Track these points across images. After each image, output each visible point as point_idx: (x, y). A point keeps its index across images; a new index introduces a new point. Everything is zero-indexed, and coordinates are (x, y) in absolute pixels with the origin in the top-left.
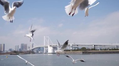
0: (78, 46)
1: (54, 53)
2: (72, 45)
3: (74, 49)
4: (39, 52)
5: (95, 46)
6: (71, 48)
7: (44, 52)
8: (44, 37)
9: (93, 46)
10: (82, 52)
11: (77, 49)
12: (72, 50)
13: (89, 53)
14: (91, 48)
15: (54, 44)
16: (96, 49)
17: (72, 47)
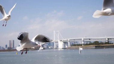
0: (90, 39)
1: (65, 48)
2: (84, 39)
3: (86, 43)
4: (49, 47)
5: (108, 39)
6: (83, 43)
7: (55, 48)
8: (54, 31)
9: (107, 40)
10: (95, 46)
11: (89, 43)
12: (84, 45)
13: (103, 47)
14: (104, 42)
15: (64, 39)
16: (110, 42)
17: (84, 41)
